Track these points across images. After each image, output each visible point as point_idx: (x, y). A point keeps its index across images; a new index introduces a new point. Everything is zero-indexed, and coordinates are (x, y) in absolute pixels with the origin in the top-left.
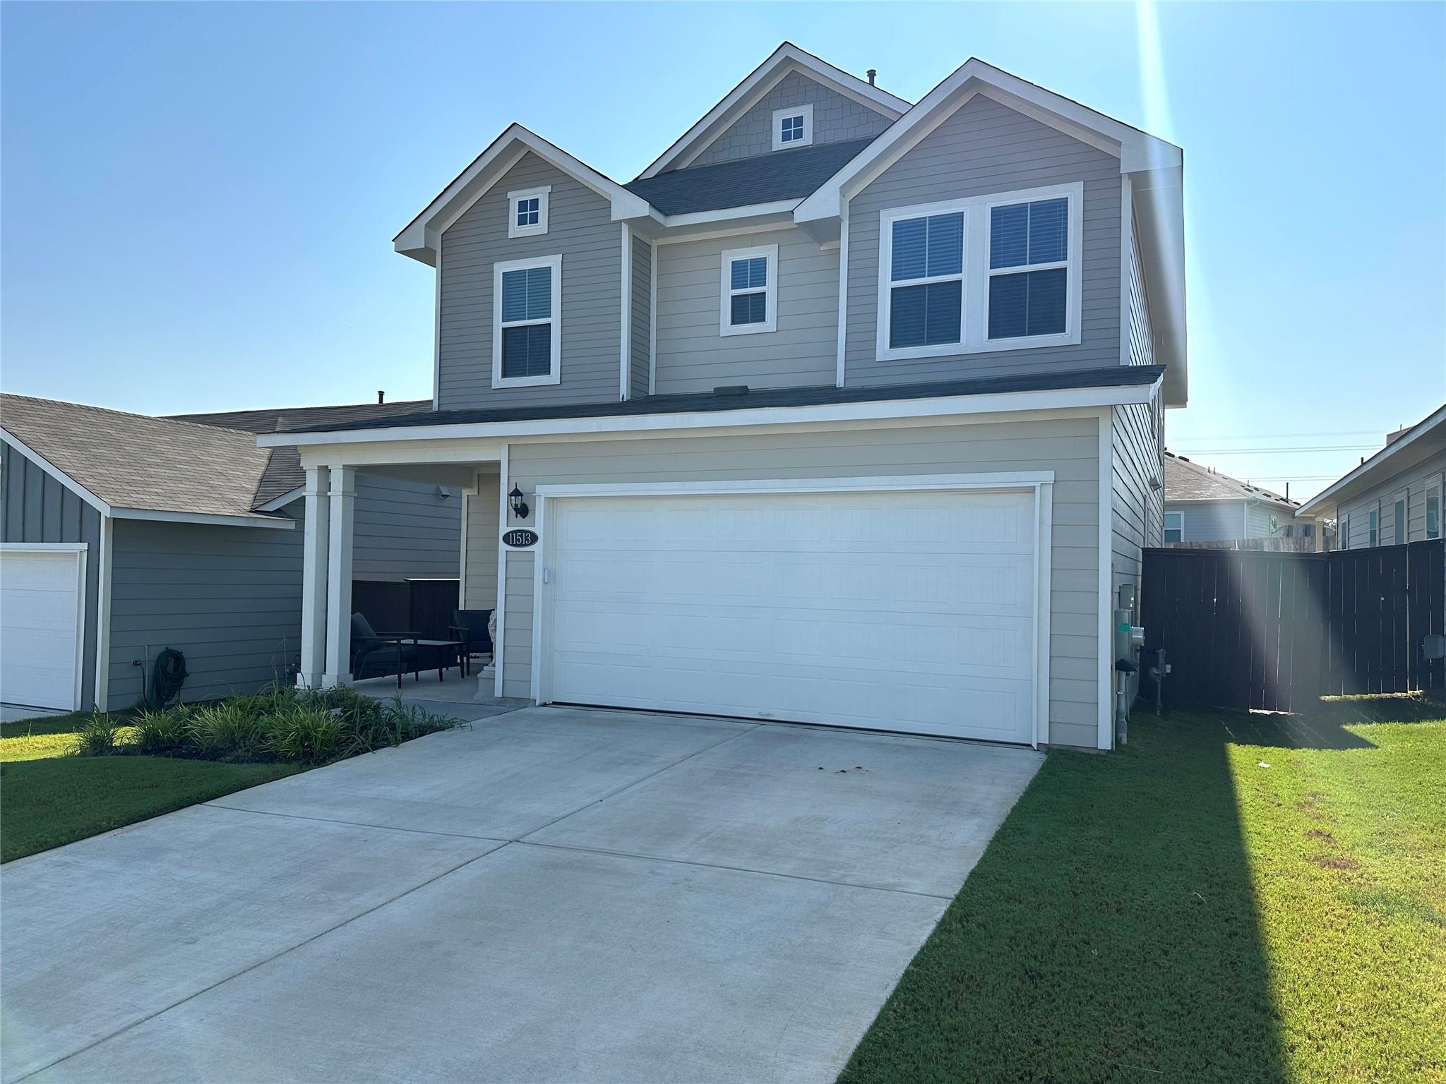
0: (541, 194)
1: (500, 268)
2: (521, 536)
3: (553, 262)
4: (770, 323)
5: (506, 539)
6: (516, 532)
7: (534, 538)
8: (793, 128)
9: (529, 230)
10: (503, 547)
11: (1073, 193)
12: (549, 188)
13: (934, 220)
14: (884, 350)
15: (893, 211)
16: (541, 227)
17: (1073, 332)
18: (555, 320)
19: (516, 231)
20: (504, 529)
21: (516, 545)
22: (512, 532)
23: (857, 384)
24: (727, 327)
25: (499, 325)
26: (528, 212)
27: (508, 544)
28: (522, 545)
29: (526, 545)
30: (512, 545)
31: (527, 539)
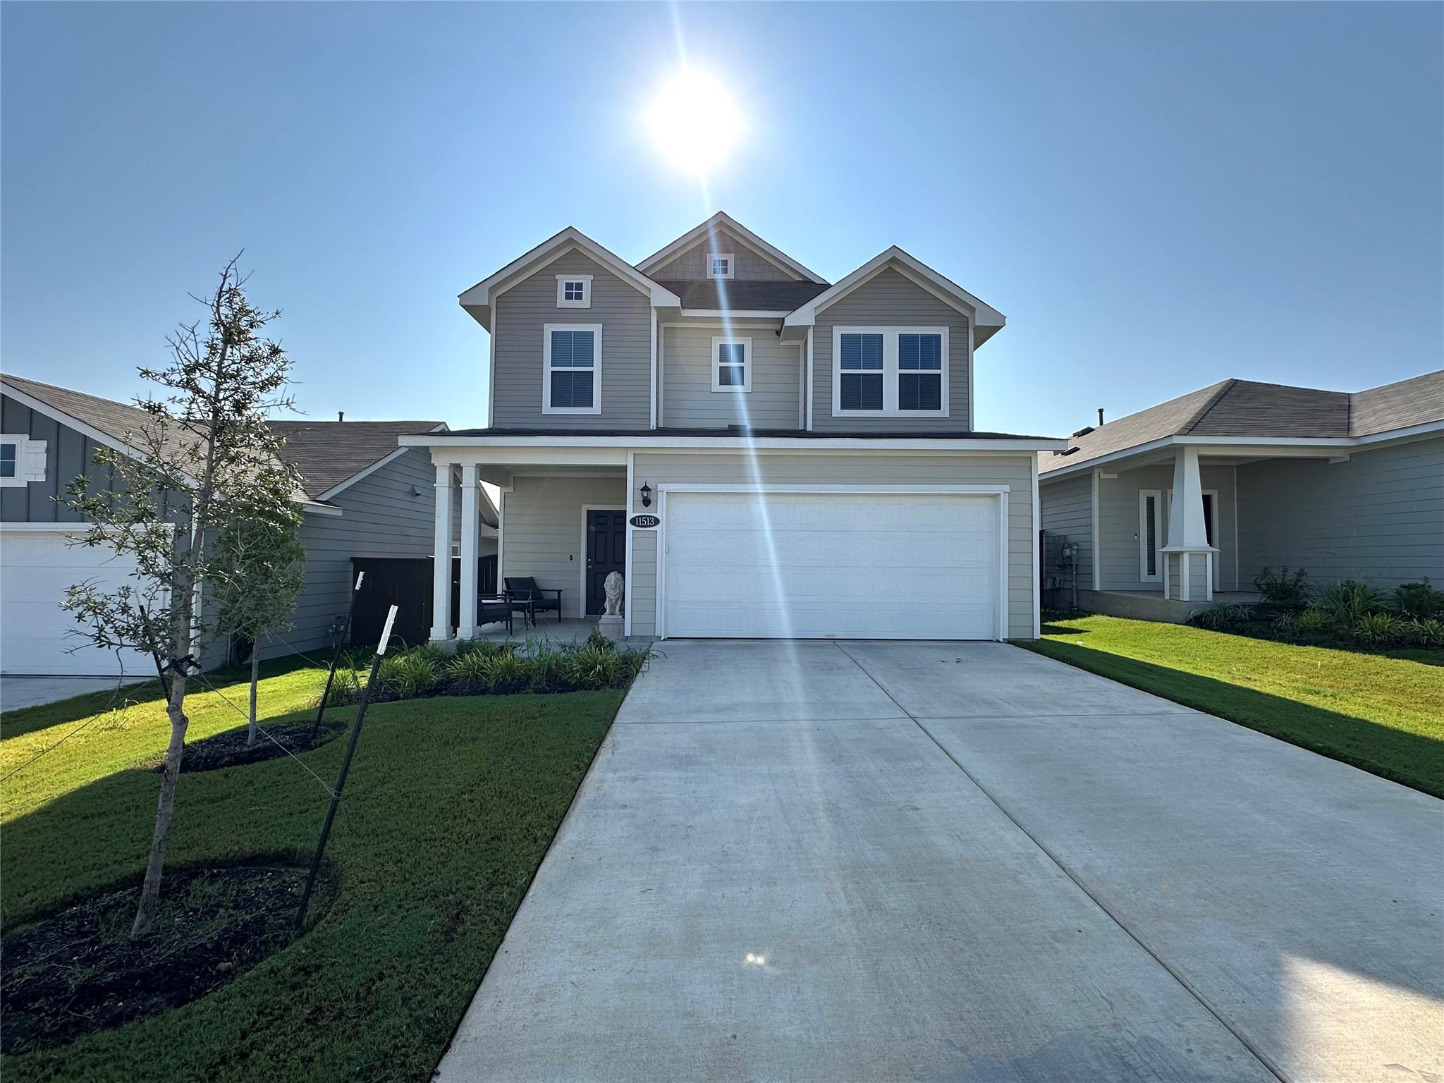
0: (586, 280)
1: (549, 329)
2: (646, 520)
3: (597, 329)
4: (748, 386)
5: (633, 522)
6: (641, 517)
7: (657, 521)
8: (720, 266)
9: (574, 304)
10: (630, 528)
11: (943, 332)
12: (592, 277)
13: (865, 336)
14: (837, 410)
15: (841, 327)
16: (585, 303)
17: (945, 411)
18: (597, 369)
19: (562, 302)
21: (642, 526)
22: (638, 517)
23: (820, 430)
24: (716, 386)
25: (548, 369)
26: (574, 291)
27: (635, 525)
28: (646, 526)
29: (650, 526)
30: (639, 526)
31: (650, 522)
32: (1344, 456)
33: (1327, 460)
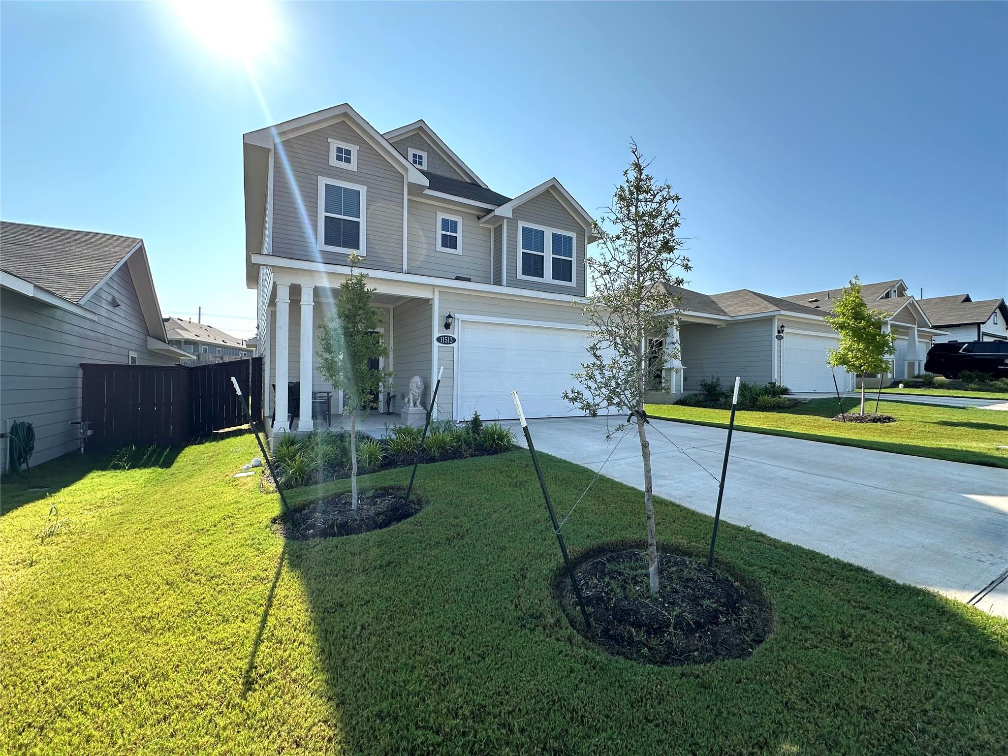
0: (351, 148)
1: (323, 181)
2: (447, 339)
3: (362, 190)
4: (459, 251)
5: (439, 340)
6: (444, 336)
8: (417, 159)
9: (343, 165)
10: (436, 344)
14: (519, 275)
15: (522, 222)
16: (353, 166)
17: (574, 283)
18: (362, 220)
20: (436, 334)
21: (445, 343)
22: (442, 336)
24: (439, 247)
25: (322, 214)
26: (343, 155)
27: (440, 342)
28: (447, 343)
29: (450, 343)
30: (442, 343)
31: (450, 341)
32: (723, 324)
33: (716, 326)
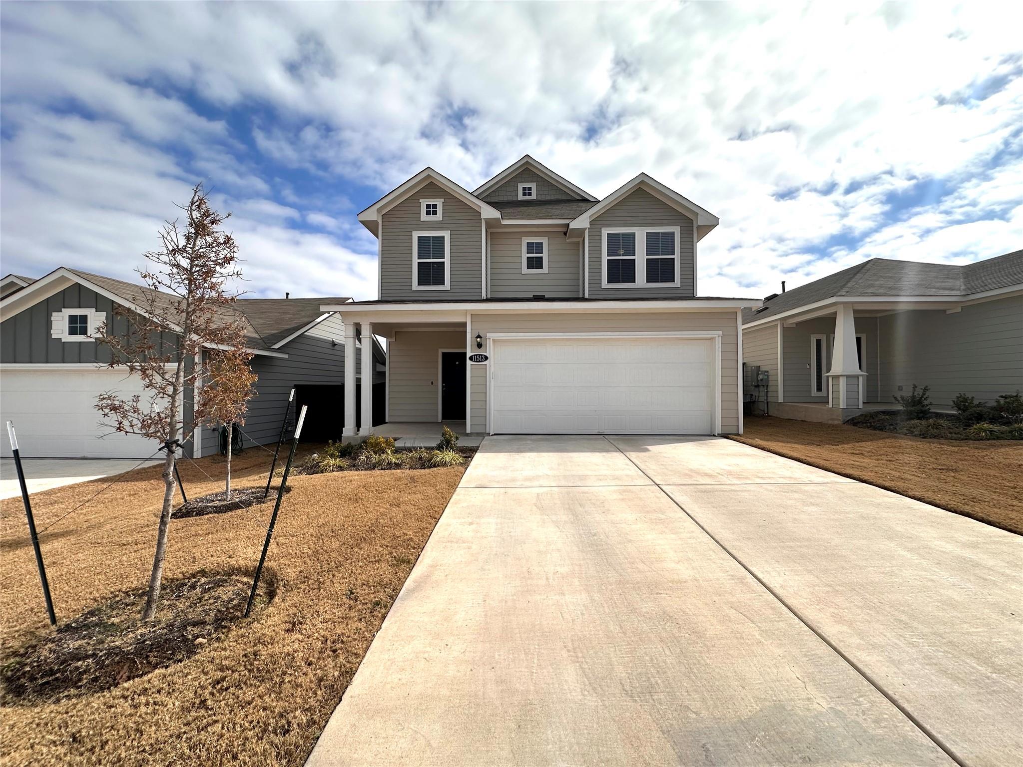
0: (439, 202)
1: (416, 235)
2: (479, 357)
3: (446, 234)
4: (545, 269)
5: (471, 358)
6: (476, 355)
7: (486, 358)
8: (527, 191)
9: (431, 218)
10: (469, 362)
11: (676, 230)
12: (443, 200)
13: (623, 234)
14: (605, 284)
15: (607, 229)
16: (439, 217)
17: (677, 282)
18: (447, 260)
19: (424, 217)
20: (469, 354)
21: (477, 362)
22: (474, 355)
23: (593, 296)
24: (525, 270)
25: (416, 261)
26: (431, 210)
27: (472, 361)
28: (479, 361)
29: (482, 361)
30: (474, 361)
31: (482, 358)
32: (955, 308)
33: (945, 311)
